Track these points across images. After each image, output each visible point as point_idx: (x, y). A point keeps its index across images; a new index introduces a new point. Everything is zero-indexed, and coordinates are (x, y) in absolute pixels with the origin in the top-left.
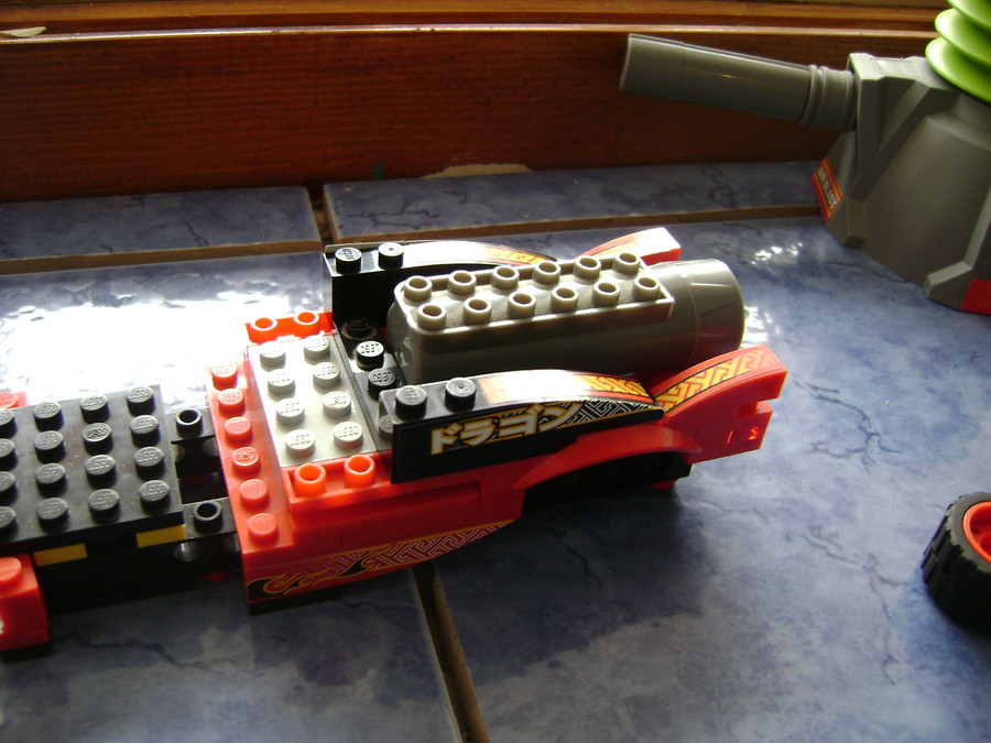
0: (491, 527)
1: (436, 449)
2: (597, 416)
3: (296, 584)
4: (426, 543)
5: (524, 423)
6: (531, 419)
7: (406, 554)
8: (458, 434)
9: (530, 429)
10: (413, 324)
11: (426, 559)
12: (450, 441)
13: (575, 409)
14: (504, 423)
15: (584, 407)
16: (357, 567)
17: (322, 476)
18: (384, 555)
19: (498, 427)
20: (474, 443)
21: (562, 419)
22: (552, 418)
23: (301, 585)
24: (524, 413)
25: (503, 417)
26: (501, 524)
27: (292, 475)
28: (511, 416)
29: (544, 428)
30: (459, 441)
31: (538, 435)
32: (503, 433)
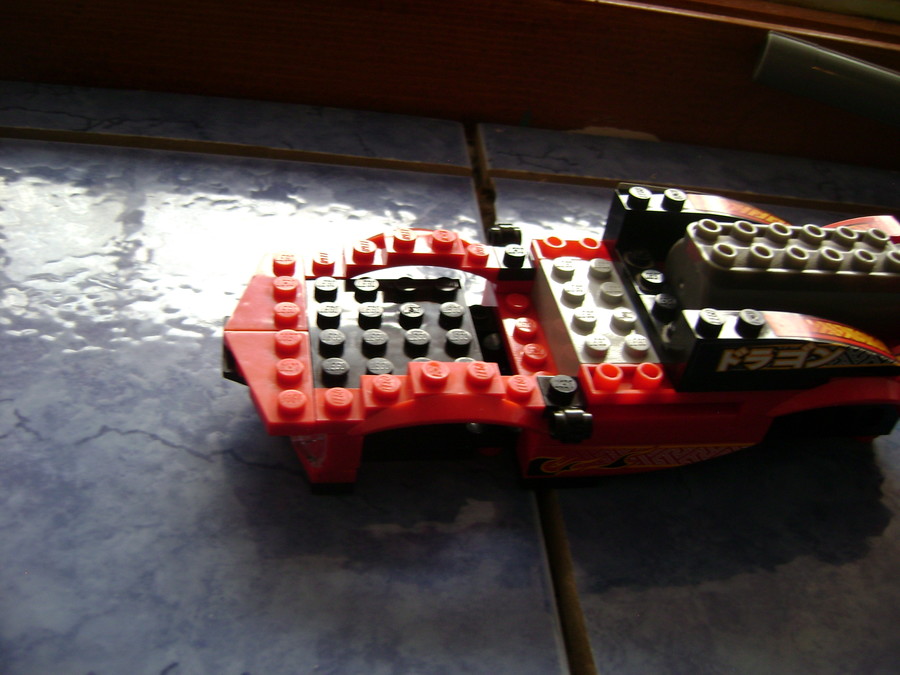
0: (736, 446)
1: (722, 367)
2: (852, 362)
3: (567, 468)
4: (682, 450)
5: (795, 358)
6: (802, 354)
7: (663, 458)
8: (743, 357)
9: (798, 364)
10: (706, 256)
11: (677, 465)
12: (735, 362)
13: (839, 352)
14: (782, 354)
15: (845, 353)
16: (620, 462)
17: (620, 376)
18: (645, 454)
19: (775, 357)
20: (753, 367)
21: (827, 358)
22: (819, 357)
23: (572, 469)
24: (799, 349)
25: (783, 349)
26: (745, 446)
27: (592, 371)
28: (789, 349)
29: (811, 365)
30: (742, 364)
31: (803, 371)
32: (778, 363)
